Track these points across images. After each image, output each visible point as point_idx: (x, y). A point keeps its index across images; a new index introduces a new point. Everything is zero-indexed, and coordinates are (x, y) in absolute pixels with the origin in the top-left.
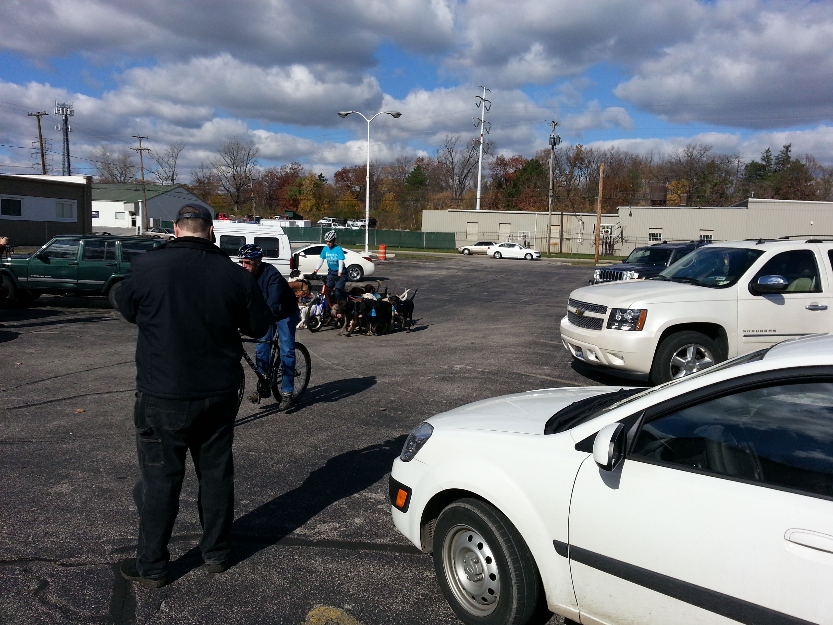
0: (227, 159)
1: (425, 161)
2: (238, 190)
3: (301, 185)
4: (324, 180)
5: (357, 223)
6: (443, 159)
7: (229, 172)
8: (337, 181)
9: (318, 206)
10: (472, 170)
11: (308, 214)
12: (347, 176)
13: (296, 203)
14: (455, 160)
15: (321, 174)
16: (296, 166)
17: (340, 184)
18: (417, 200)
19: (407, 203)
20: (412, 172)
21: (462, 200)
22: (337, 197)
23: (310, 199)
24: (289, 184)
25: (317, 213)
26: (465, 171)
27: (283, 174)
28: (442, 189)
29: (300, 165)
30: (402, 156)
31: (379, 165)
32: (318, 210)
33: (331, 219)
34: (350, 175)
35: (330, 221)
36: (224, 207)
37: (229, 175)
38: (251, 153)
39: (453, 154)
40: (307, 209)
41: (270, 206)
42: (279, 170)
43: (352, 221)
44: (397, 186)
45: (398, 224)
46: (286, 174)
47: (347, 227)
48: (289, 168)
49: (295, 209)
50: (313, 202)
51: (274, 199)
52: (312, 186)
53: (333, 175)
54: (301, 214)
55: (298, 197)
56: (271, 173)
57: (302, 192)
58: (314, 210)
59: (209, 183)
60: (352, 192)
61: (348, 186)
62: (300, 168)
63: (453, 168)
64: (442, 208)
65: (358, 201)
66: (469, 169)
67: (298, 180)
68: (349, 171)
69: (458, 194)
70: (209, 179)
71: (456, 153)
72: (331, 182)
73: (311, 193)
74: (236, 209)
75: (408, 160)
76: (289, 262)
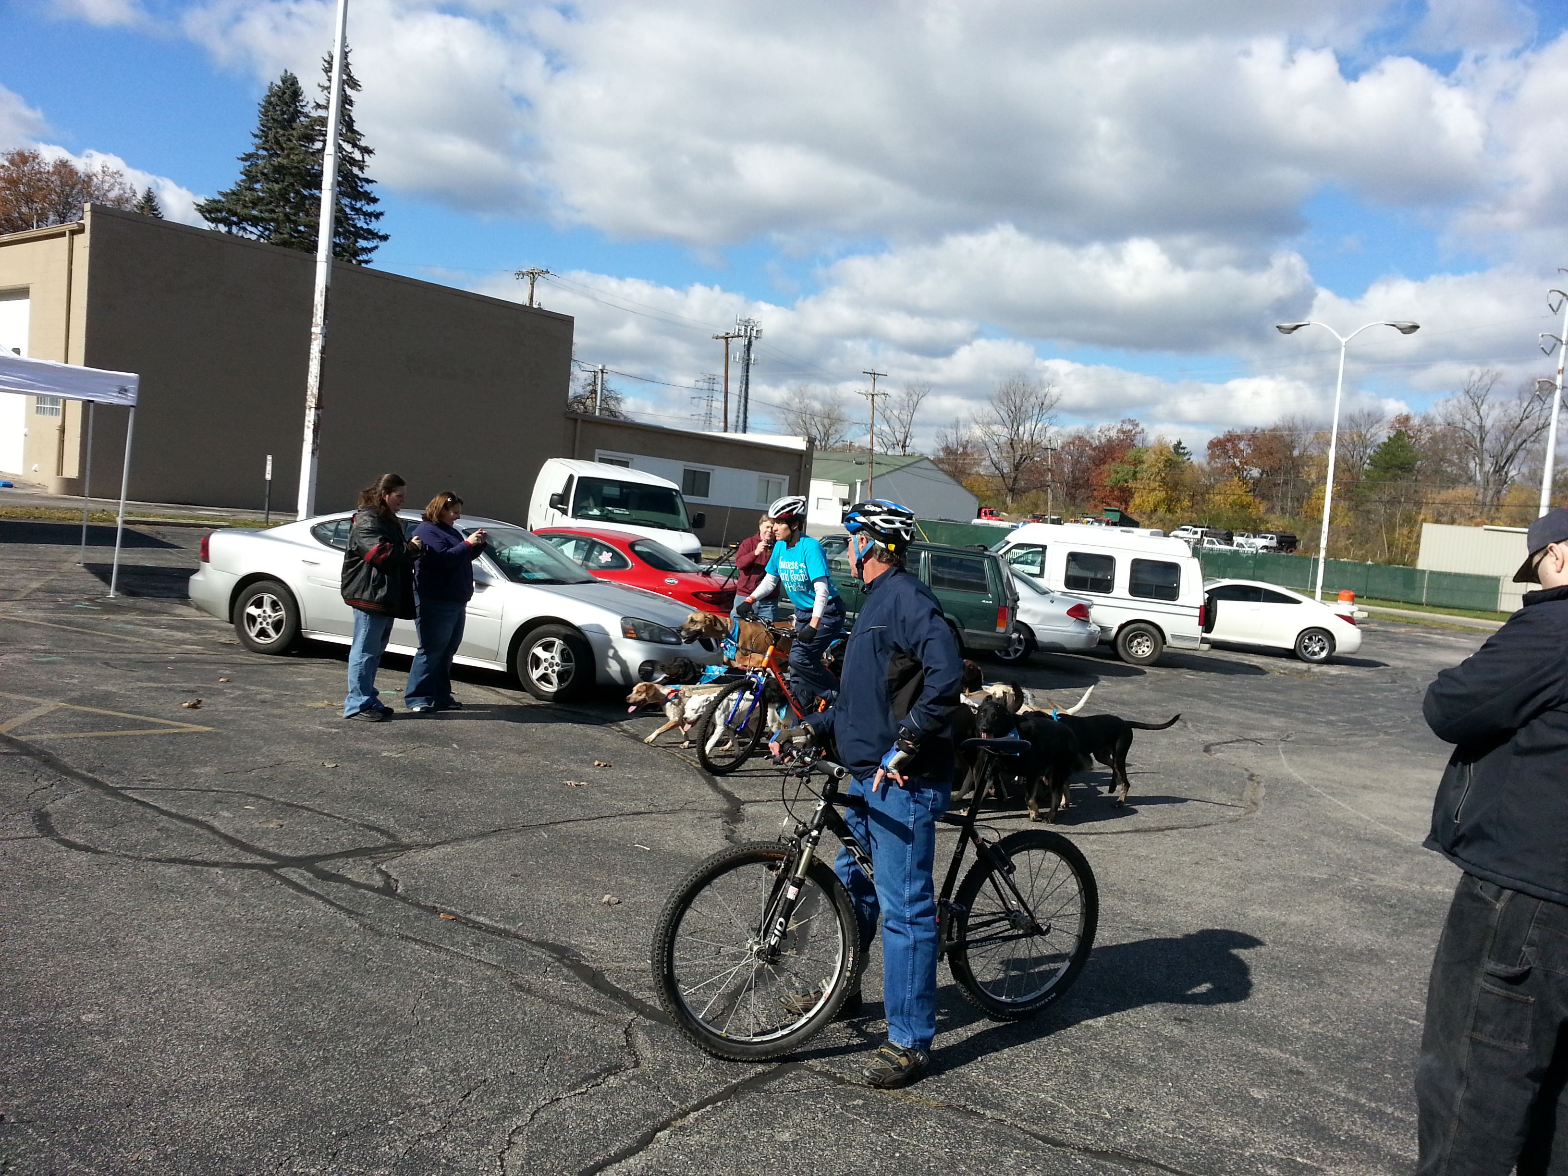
0: (1002, 412)
1: (1416, 422)
2: (1017, 467)
3: (1138, 462)
4: (1185, 454)
5: (1252, 540)
6: (1458, 417)
7: (1003, 433)
8: (1212, 457)
9: (1170, 504)
10: (1528, 445)
11: (1150, 518)
12: (1235, 446)
13: (1125, 495)
14: (1488, 423)
15: (1180, 443)
16: (1130, 427)
17: (1218, 463)
18: (1393, 502)
19: (1369, 506)
20: (1384, 443)
21: (1498, 507)
22: (1212, 486)
23: (1154, 490)
24: (1114, 460)
25: (1169, 516)
26: (1511, 446)
27: (1103, 440)
28: (1453, 482)
29: (1137, 425)
30: (1361, 411)
31: (1307, 429)
32: (1169, 510)
33: (1199, 530)
34: (1242, 445)
35: (1196, 533)
36: (989, 498)
37: (1003, 440)
38: (1046, 402)
39: (1484, 409)
40: (1148, 507)
41: (1072, 497)
42: (1097, 433)
43: (1242, 536)
44: (1344, 471)
45: (1347, 548)
46: (1110, 440)
47: (1234, 548)
48: (1115, 430)
49: (1123, 506)
50: (1162, 495)
51: (1080, 487)
52: (1161, 465)
53: (1206, 444)
54: (1135, 517)
55: (1131, 484)
56: (1080, 438)
57: (1139, 476)
58: (1161, 511)
59: (965, 453)
60: (1243, 480)
61: (1237, 468)
62: (1139, 429)
63: (1482, 440)
64: (1452, 522)
65: (1255, 496)
66: (1519, 441)
67: (1131, 454)
68: (1240, 438)
69: (1491, 493)
70: (965, 447)
71: (1492, 407)
72: (1199, 458)
73: (1158, 478)
74: (1009, 500)
75: (1373, 418)
76: (1197, 612)
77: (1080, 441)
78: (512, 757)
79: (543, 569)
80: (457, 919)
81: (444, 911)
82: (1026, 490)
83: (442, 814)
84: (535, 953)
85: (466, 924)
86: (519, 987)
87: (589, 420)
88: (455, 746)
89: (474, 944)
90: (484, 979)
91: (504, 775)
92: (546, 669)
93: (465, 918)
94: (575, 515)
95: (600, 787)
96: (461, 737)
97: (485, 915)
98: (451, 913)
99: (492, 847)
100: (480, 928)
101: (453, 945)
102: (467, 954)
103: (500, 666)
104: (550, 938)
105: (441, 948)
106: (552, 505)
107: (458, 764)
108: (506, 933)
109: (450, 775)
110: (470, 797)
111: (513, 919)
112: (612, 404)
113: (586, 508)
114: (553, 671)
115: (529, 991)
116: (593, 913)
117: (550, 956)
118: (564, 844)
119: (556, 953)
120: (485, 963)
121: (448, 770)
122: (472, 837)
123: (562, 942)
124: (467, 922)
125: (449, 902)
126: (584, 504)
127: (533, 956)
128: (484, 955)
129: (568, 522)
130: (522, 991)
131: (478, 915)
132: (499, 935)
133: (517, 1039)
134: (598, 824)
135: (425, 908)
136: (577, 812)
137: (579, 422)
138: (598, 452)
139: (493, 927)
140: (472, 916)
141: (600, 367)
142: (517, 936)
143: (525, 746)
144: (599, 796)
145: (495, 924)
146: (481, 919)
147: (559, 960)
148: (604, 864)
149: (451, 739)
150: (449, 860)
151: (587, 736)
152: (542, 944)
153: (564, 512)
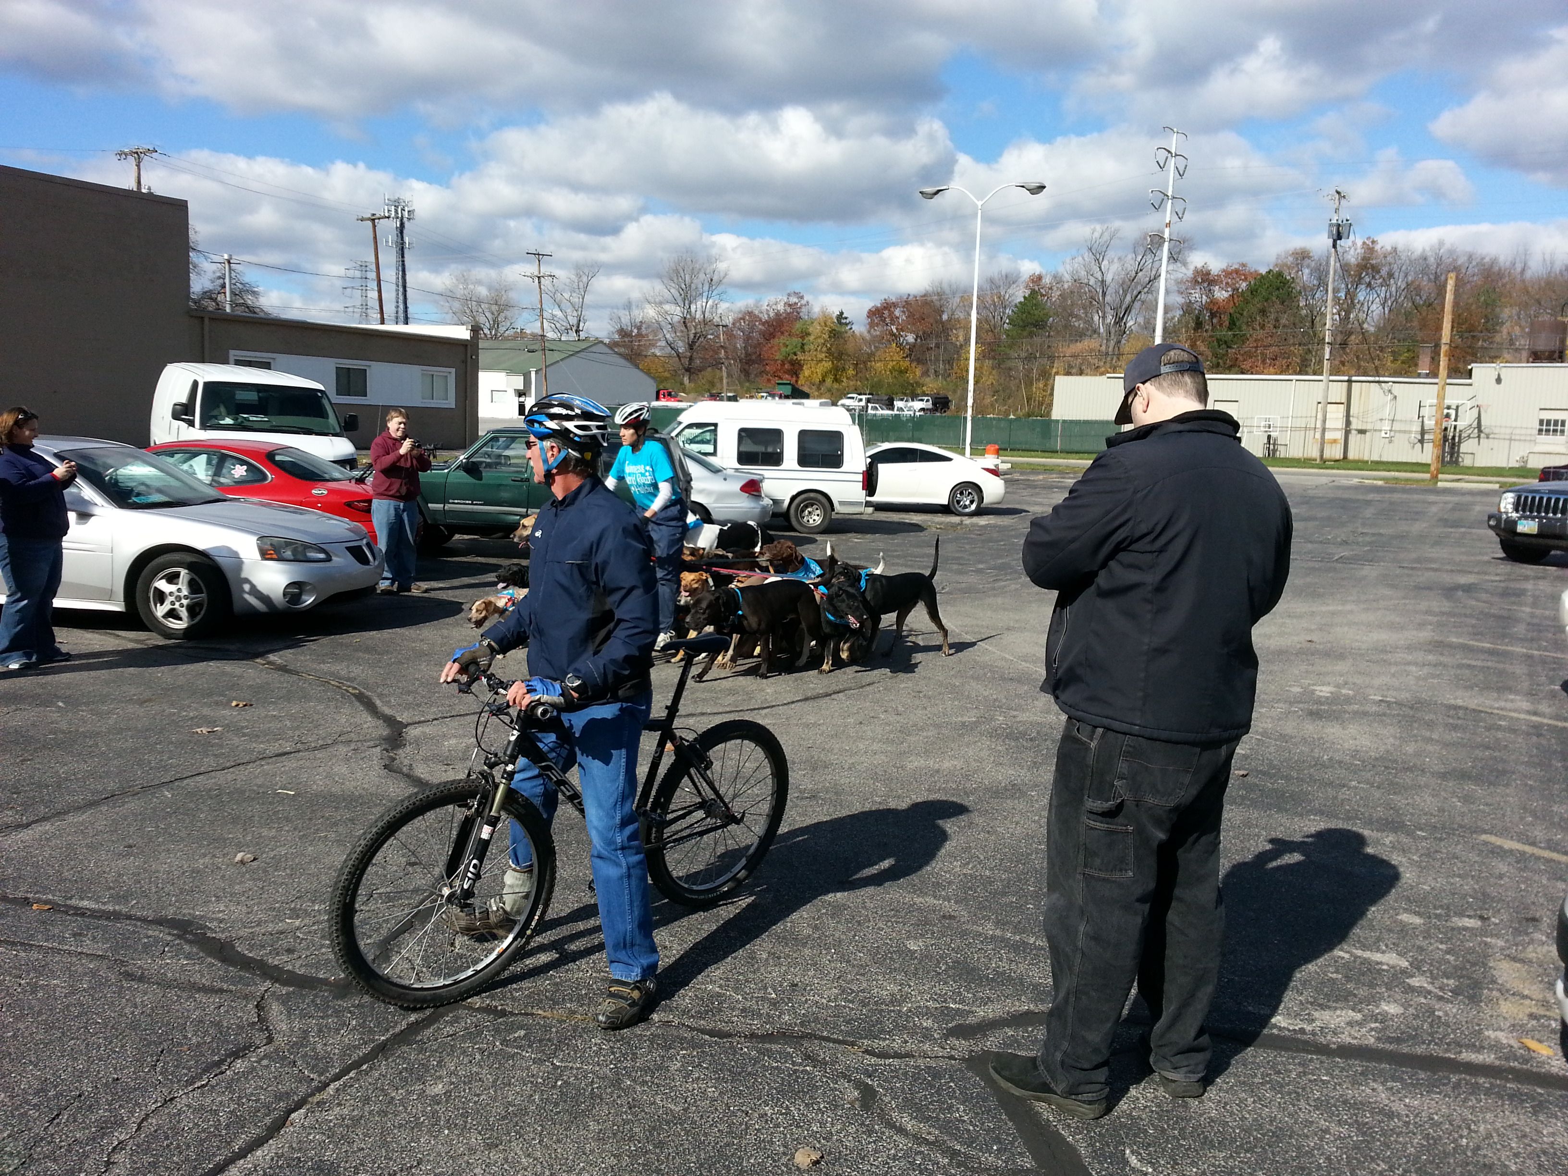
0: (672, 291)
1: (1047, 280)
2: (691, 346)
3: (805, 334)
4: (847, 324)
5: (910, 404)
6: (1083, 273)
7: (676, 312)
8: (872, 325)
9: (837, 373)
10: (1143, 296)
11: (819, 389)
12: (891, 314)
13: (795, 368)
14: (1109, 278)
15: (842, 313)
16: (795, 300)
17: (877, 331)
18: (1031, 357)
19: (1009, 364)
20: (1020, 303)
21: (1119, 355)
22: (872, 354)
23: (822, 360)
24: (782, 333)
25: (836, 386)
26: (1128, 299)
27: (772, 314)
28: (1080, 335)
29: (802, 297)
30: (1000, 273)
31: (954, 294)
32: (836, 380)
33: (864, 397)
34: (897, 313)
35: (861, 400)
36: (666, 379)
37: (676, 319)
38: (715, 278)
39: (1105, 264)
40: (817, 379)
41: (746, 373)
42: (765, 307)
43: (902, 400)
44: (987, 332)
45: (992, 405)
46: (778, 314)
47: (896, 412)
48: (782, 304)
49: (794, 379)
50: (828, 365)
51: (754, 362)
52: (826, 336)
53: (865, 313)
54: (806, 389)
55: (800, 357)
56: (750, 313)
57: (806, 348)
58: (829, 381)
59: (639, 335)
60: (900, 346)
61: (894, 335)
62: (803, 302)
63: (1104, 294)
64: (1081, 373)
65: (911, 361)
66: (1135, 293)
67: (798, 325)
68: (895, 305)
69: (1112, 343)
70: (639, 328)
71: (1111, 262)
72: (860, 327)
73: (824, 349)
74: (686, 380)
75: (1010, 279)
76: (860, 478)
77: (750, 316)
78: (131, 709)
79: (159, 491)
80: (55, 907)
81: (38, 901)
82: (700, 370)
83: (41, 786)
84: (150, 933)
85: (66, 913)
86: (129, 976)
87: (219, 318)
88: (60, 704)
89: (74, 935)
90: (85, 974)
91: (120, 731)
92: (173, 603)
93: (65, 906)
94: (204, 426)
95: (239, 731)
96: (68, 693)
97: (90, 899)
98: (46, 902)
99: (101, 817)
100: (83, 915)
101: (47, 940)
102: (65, 948)
103: (117, 606)
104: (170, 913)
105: (32, 945)
106: (176, 416)
107: (64, 725)
108: (116, 916)
109: (53, 739)
110: (77, 761)
111: (124, 898)
112: (250, 300)
113: (216, 417)
114: (182, 606)
115: (141, 979)
116: (224, 876)
117: (169, 934)
118: (191, 801)
119: (176, 928)
120: (87, 955)
121: (50, 733)
122: (79, 809)
123: (184, 915)
124: (67, 910)
125: (46, 889)
126: (215, 413)
127: (148, 937)
128: (88, 946)
129: (196, 434)
130: (133, 980)
131: (82, 899)
132: (108, 919)
133: (124, 1037)
134: (233, 773)
135: (14, 901)
136: (209, 762)
137: (206, 321)
138: (233, 354)
139: (100, 911)
140: (73, 902)
141: (226, 257)
142: (129, 917)
143: (148, 694)
144: (236, 740)
145: (103, 908)
146: (85, 903)
147: (179, 937)
148: (239, 817)
149: (55, 695)
150: (47, 839)
151: (224, 673)
152: (160, 922)
153: (191, 423)
